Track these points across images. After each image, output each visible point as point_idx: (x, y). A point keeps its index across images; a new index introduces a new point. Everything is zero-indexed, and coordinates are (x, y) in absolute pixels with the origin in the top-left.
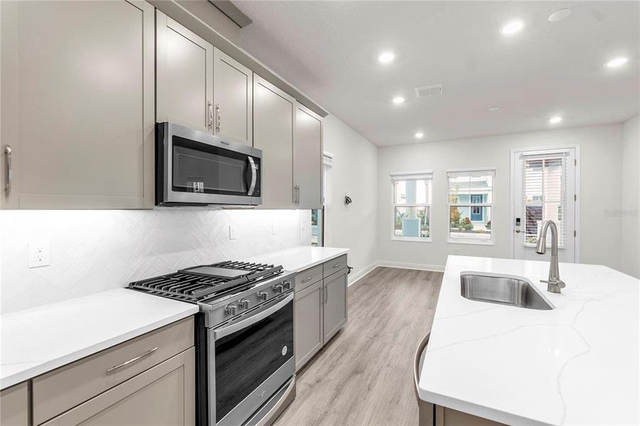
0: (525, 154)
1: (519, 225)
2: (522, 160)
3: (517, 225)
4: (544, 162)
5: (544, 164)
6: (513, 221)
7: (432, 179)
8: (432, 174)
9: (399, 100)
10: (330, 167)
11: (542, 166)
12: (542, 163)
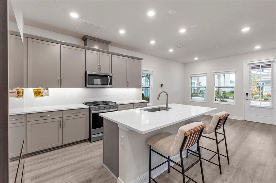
0: (249, 63)
1: (247, 96)
2: (249, 66)
3: (246, 96)
4: (261, 66)
5: (261, 67)
6: (244, 94)
7: (206, 76)
8: (206, 73)
9: (171, 50)
10: (152, 74)
11: (260, 68)
12: (260, 67)
